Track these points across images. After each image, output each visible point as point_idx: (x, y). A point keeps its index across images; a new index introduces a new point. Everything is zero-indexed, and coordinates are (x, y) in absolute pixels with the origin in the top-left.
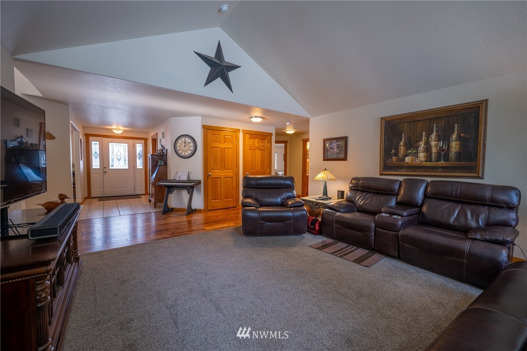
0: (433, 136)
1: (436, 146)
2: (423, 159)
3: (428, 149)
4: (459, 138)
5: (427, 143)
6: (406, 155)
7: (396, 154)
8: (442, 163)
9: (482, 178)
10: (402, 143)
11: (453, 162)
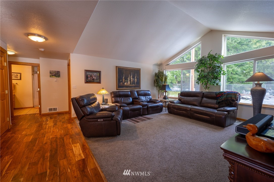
0: (131, 76)
1: (132, 79)
2: (129, 84)
3: (130, 81)
4: (137, 78)
5: (130, 78)
6: (125, 82)
7: (122, 82)
8: (133, 85)
9: (140, 89)
10: (123, 78)
11: (136, 85)
